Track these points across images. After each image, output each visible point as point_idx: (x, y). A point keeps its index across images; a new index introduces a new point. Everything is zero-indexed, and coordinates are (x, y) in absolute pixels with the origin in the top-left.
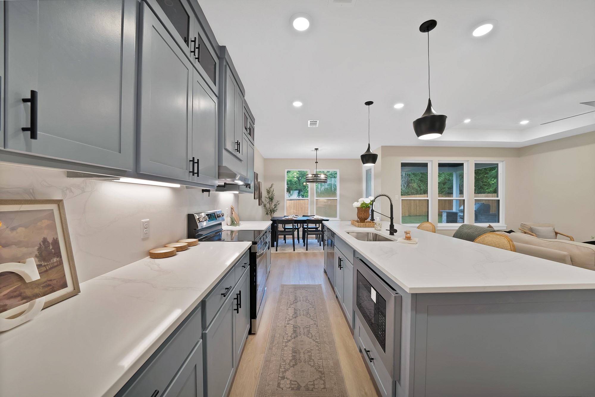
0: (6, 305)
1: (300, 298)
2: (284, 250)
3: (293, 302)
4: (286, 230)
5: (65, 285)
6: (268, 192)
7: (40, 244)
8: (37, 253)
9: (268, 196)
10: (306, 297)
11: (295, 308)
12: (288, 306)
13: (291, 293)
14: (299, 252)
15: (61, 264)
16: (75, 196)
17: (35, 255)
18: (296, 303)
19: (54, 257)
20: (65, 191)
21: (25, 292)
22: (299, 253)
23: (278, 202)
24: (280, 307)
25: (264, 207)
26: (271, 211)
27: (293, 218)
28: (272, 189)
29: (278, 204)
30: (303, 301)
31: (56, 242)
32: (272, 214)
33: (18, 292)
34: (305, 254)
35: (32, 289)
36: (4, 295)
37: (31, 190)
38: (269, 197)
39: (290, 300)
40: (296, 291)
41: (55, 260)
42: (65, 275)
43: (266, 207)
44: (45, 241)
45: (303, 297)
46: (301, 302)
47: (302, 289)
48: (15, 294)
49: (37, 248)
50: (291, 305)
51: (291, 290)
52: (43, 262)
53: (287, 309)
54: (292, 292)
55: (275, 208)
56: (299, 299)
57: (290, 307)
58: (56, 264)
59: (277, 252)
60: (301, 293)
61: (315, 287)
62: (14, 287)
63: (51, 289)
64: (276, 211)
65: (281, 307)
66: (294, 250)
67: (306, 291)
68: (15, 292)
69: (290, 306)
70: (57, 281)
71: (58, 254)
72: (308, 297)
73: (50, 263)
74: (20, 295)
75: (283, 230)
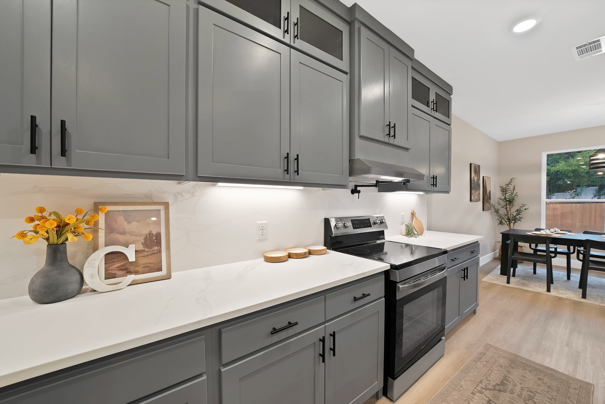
0: (116, 274)
1: (515, 385)
2: (525, 285)
3: (494, 386)
4: (538, 253)
5: (160, 269)
6: (504, 190)
7: (146, 235)
8: (143, 241)
9: (503, 197)
10: (531, 391)
11: (490, 400)
12: (479, 388)
13: (499, 366)
14: (561, 296)
15: (160, 252)
16: (186, 199)
17: (141, 243)
18: (500, 391)
19: (156, 246)
20: (177, 196)
21: (129, 268)
22: (560, 299)
23: (524, 206)
24: (461, 381)
25: (496, 213)
26: (509, 219)
27: (551, 234)
28: (511, 187)
29: (525, 209)
30: (520, 396)
31: (158, 236)
32: (512, 224)
33: (125, 267)
34: (575, 303)
35: (135, 267)
36: (116, 267)
37: (150, 196)
38: (505, 199)
39: (490, 379)
40: (513, 368)
41: (156, 248)
42: (162, 261)
43: (500, 213)
44: (150, 234)
45: (522, 389)
46: (512, 395)
47: (530, 372)
48: (123, 268)
49: (144, 237)
50: (486, 389)
51: (502, 361)
52: (146, 249)
53: (473, 393)
54: (501, 366)
55: (517, 215)
56: (510, 387)
57: (481, 393)
58: (156, 252)
59: (508, 285)
60: (523, 378)
61: (571, 382)
62: (123, 263)
63: (149, 270)
64: (519, 220)
65: (462, 383)
66: (549, 290)
67: (539, 379)
68: (123, 266)
69: (483, 391)
70: (154, 265)
71: (159, 244)
72: (537, 394)
73: (151, 250)
74: (126, 269)
75: (532, 252)
